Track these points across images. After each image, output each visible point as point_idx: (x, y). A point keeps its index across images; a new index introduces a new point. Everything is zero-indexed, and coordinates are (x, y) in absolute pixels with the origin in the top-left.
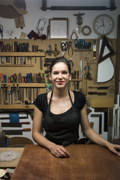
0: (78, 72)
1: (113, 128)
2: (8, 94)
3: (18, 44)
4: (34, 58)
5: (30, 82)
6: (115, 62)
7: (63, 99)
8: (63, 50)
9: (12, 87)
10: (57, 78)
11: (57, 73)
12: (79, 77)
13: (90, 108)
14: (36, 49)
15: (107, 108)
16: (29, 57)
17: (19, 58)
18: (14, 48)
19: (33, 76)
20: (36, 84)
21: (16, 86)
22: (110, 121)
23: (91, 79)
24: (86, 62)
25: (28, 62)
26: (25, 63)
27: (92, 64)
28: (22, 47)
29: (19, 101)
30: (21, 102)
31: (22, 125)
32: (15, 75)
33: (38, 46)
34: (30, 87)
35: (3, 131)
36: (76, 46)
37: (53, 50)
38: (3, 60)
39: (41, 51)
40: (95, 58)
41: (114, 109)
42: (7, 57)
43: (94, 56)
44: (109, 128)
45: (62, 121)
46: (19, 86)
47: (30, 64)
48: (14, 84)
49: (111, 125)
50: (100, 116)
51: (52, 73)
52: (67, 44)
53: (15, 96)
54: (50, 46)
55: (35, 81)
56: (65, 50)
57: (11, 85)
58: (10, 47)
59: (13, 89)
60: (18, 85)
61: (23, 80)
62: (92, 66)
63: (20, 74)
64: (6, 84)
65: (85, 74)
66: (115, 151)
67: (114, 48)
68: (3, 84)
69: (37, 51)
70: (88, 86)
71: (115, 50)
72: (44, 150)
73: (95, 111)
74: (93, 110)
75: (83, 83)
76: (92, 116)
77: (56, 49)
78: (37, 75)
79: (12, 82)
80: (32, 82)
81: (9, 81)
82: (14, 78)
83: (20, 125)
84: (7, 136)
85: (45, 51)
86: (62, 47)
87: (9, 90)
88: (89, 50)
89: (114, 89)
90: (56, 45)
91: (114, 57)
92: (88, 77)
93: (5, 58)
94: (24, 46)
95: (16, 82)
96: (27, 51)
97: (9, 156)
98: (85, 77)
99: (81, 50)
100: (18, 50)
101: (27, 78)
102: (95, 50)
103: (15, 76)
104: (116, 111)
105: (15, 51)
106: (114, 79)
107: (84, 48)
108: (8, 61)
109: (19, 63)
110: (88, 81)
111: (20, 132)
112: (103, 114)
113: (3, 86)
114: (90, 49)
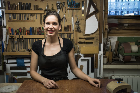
0: (70, 26)
1: (98, 70)
2: (15, 44)
3: (22, 4)
4: (35, 15)
5: (32, 34)
6: (99, 18)
7: (54, 44)
8: (58, 9)
9: (18, 39)
10: (48, 28)
11: (48, 23)
12: (71, 30)
13: (80, 54)
14: (36, 8)
15: (93, 54)
16: (31, 15)
17: (23, 15)
18: (19, 7)
19: (35, 29)
20: (37, 35)
21: (21, 37)
22: (95, 64)
23: (80, 32)
24: (76, 18)
25: (31, 18)
26: (28, 19)
27: (82, 19)
28: (26, 6)
29: (24, 50)
30: (26, 50)
31: (27, 68)
32: (20, 28)
33: (38, 6)
34: (32, 38)
35: (12, 73)
36: (68, 6)
37: (50, 8)
38: (10, 16)
39: (41, 9)
40: (83, 15)
41: (99, 55)
42: (14, 15)
43: (83, 13)
44: (95, 70)
45: (52, 61)
46: (24, 37)
47: (32, 20)
48: (20, 36)
49: (97, 67)
50: (88, 61)
51: (45, 23)
52: (61, 4)
53: (21, 45)
54: (48, 6)
55: (37, 33)
56: (60, 9)
57: (18, 36)
58: (15, 6)
59: (19, 39)
60: (22, 37)
61: (27, 33)
62: (81, 22)
63: (24, 28)
64: (13, 35)
65: (76, 28)
66: (93, 84)
67: (98, 7)
68: (11, 36)
69: (38, 9)
70: (78, 37)
71: (99, 9)
72: (38, 84)
73: (84, 57)
74: (82, 56)
75: (74, 34)
76: (82, 60)
77: (52, 8)
78: (38, 28)
79: (18, 34)
80: (34, 34)
81: (16, 33)
82: (20, 31)
83: (25, 68)
84: (15, 77)
85: (44, 9)
86: (58, 6)
87: (16, 40)
88: (78, 9)
89: (99, 39)
90: (52, 5)
91: (98, 15)
92: (78, 30)
93: (12, 15)
94: (27, 5)
95: (21, 34)
96: (30, 9)
97: (9, 89)
98: (76, 30)
99: (72, 8)
100: (22, 9)
101: (30, 31)
102: (83, 9)
103: (20, 30)
104: (100, 56)
105: (20, 10)
106: (98, 32)
107: (74, 7)
108: (14, 18)
109: (24, 19)
110: (78, 33)
111: (25, 74)
112: (90, 58)
113: (11, 37)
114: (79, 7)
